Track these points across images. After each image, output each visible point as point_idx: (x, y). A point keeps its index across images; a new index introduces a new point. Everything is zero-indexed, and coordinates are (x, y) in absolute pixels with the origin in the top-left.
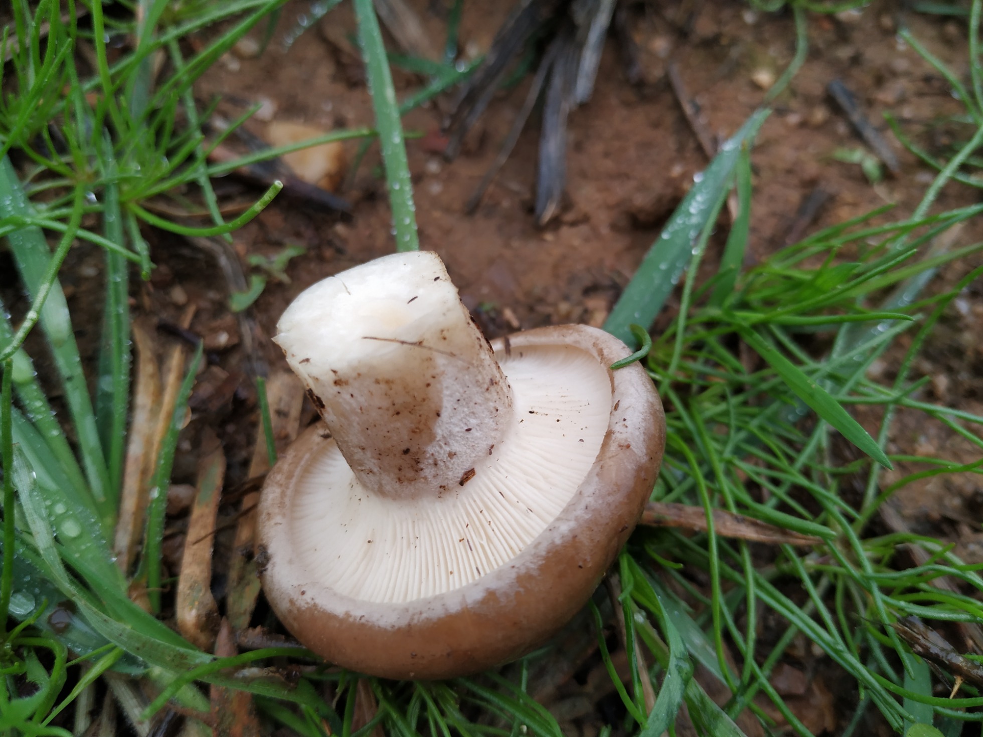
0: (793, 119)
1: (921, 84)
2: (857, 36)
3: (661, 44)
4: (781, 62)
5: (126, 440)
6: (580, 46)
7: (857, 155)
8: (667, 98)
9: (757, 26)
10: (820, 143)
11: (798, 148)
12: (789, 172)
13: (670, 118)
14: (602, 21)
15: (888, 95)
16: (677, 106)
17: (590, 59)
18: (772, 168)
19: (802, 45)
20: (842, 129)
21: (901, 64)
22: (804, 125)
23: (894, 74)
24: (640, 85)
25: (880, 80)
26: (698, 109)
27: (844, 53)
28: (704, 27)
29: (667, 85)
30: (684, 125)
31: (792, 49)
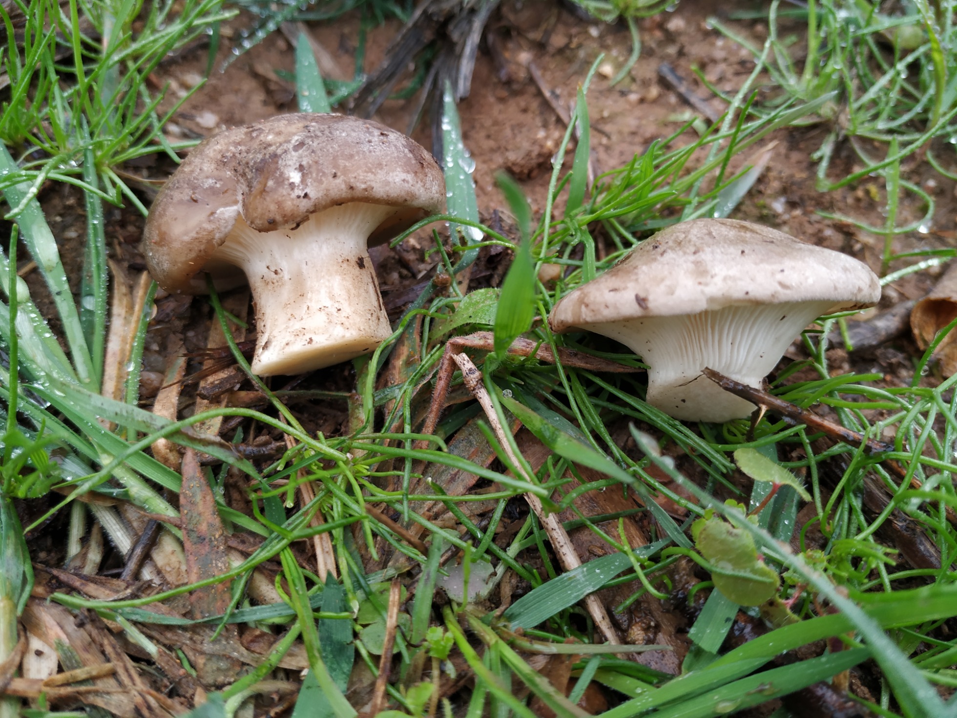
0: (634, 97)
1: (736, 67)
2: (683, 39)
3: (524, 57)
4: (621, 59)
5: (106, 340)
6: (459, 57)
7: (687, 115)
8: (532, 90)
9: (601, 37)
10: (658, 112)
11: (640, 118)
12: (634, 133)
13: (535, 104)
14: (474, 38)
15: (711, 76)
16: (539, 93)
17: (467, 66)
18: (620, 133)
19: (637, 46)
20: (673, 99)
21: (719, 54)
22: (642, 101)
23: (714, 61)
24: (509, 83)
25: (703, 66)
26: (557, 97)
27: (672, 50)
28: (558, 40)
29: (531, 80)
30: (546, 106)
31: (630, 50)
